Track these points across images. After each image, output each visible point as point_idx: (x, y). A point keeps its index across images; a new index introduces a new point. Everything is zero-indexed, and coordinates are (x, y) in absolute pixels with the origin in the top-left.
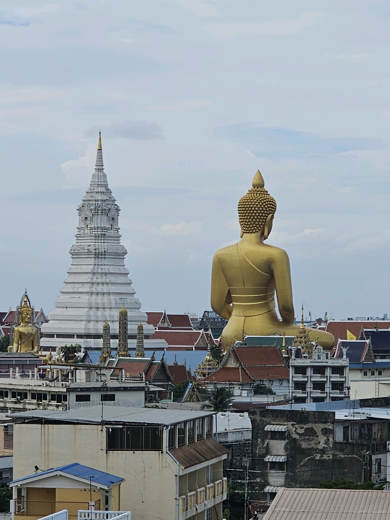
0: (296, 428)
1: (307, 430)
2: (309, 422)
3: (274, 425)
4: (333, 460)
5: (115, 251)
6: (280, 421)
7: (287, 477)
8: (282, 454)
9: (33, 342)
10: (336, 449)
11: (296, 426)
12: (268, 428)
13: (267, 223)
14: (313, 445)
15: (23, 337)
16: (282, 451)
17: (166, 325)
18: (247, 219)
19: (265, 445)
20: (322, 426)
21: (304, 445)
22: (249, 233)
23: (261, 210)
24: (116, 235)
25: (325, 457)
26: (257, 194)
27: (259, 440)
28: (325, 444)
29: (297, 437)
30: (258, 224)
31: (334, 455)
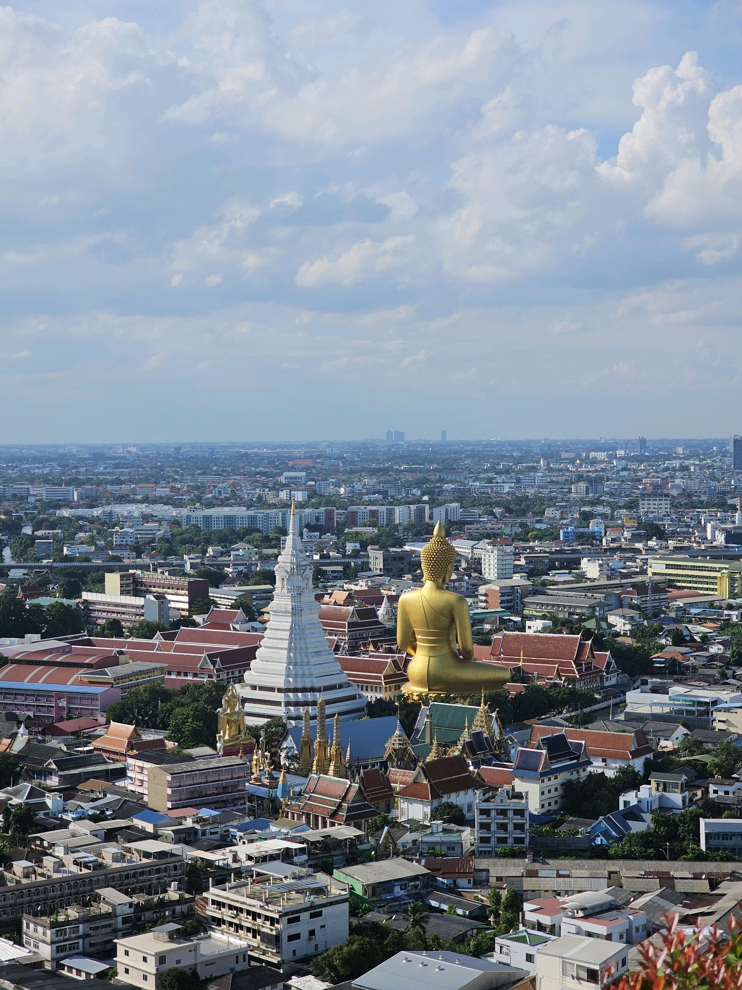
9: (239, 726)
15: (230, 722)
18: (429, 568)
22: (431, 580)
23: (442, 561)
26: (438, 544)
30: (440, 573)
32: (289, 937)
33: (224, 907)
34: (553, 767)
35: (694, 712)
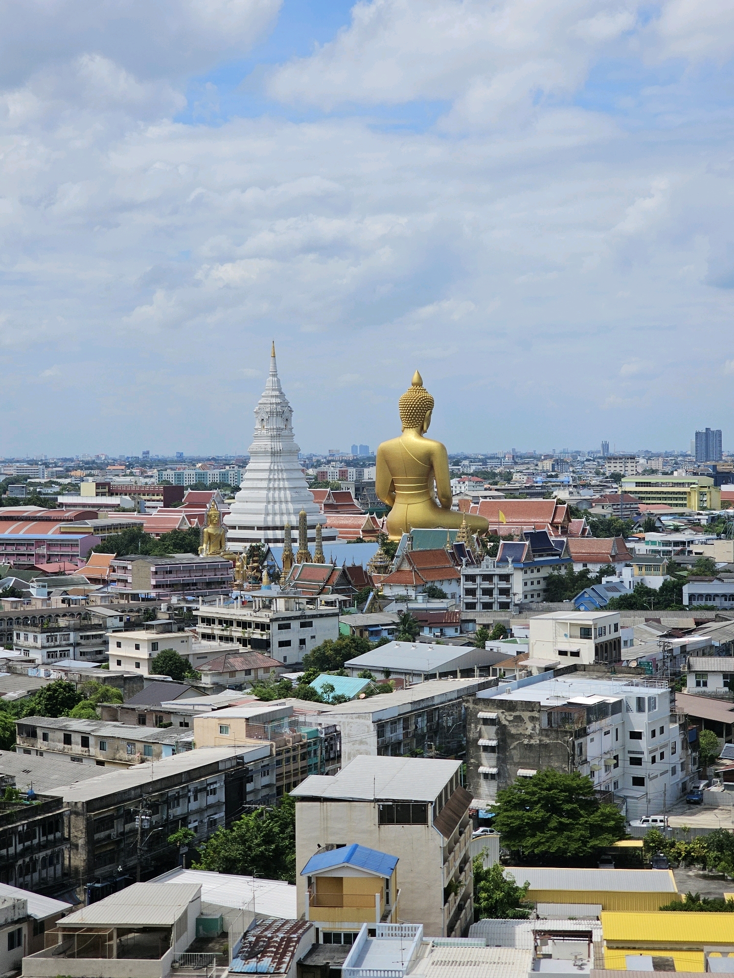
0: (506, 716)
1: (516, 717)
2: (517, 710)
3: (485, 712)
4: (540, 745)
5: (290, 449)
6: (491, 708)
7: (498, 758)
8: (494, 738)
9: (220, 542)
10: (542, 735)
11: (506, 714)
12: (481, 715)
13: (426, 419)
14: (521, 731)
15: (212, 537)
16: (493, 736)
17: (330, 502)
18: (407, 415)
19: (478, 730)
20: (529, 714)
21: (513, 731)
22: (409, 428)
23: (420, 408)
24: (290, 434)
25: (532, 742)
26: (416, 392)
27: (473, 725)
28: (533, 730)
29: (507, 723)
30: (418, 420)
31: (540, 741)
32: (279, 642)
33: (214, 623)
34: (536, 559)
35: (671, 552)
